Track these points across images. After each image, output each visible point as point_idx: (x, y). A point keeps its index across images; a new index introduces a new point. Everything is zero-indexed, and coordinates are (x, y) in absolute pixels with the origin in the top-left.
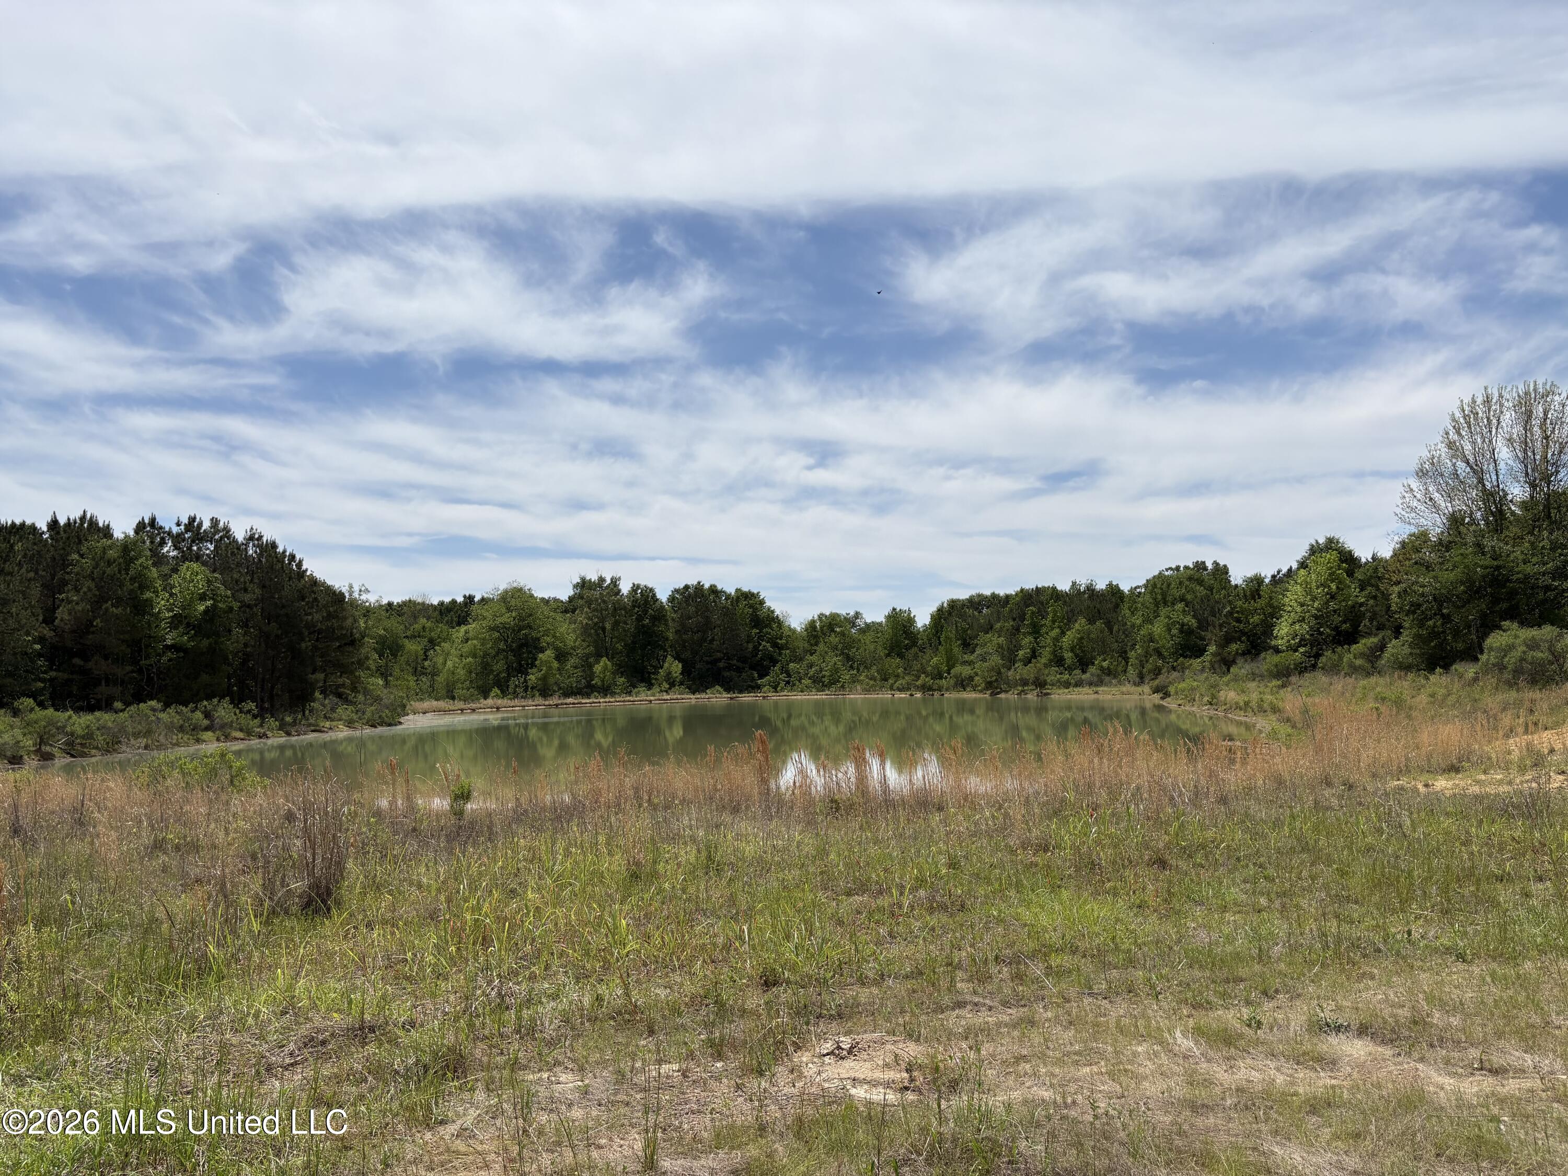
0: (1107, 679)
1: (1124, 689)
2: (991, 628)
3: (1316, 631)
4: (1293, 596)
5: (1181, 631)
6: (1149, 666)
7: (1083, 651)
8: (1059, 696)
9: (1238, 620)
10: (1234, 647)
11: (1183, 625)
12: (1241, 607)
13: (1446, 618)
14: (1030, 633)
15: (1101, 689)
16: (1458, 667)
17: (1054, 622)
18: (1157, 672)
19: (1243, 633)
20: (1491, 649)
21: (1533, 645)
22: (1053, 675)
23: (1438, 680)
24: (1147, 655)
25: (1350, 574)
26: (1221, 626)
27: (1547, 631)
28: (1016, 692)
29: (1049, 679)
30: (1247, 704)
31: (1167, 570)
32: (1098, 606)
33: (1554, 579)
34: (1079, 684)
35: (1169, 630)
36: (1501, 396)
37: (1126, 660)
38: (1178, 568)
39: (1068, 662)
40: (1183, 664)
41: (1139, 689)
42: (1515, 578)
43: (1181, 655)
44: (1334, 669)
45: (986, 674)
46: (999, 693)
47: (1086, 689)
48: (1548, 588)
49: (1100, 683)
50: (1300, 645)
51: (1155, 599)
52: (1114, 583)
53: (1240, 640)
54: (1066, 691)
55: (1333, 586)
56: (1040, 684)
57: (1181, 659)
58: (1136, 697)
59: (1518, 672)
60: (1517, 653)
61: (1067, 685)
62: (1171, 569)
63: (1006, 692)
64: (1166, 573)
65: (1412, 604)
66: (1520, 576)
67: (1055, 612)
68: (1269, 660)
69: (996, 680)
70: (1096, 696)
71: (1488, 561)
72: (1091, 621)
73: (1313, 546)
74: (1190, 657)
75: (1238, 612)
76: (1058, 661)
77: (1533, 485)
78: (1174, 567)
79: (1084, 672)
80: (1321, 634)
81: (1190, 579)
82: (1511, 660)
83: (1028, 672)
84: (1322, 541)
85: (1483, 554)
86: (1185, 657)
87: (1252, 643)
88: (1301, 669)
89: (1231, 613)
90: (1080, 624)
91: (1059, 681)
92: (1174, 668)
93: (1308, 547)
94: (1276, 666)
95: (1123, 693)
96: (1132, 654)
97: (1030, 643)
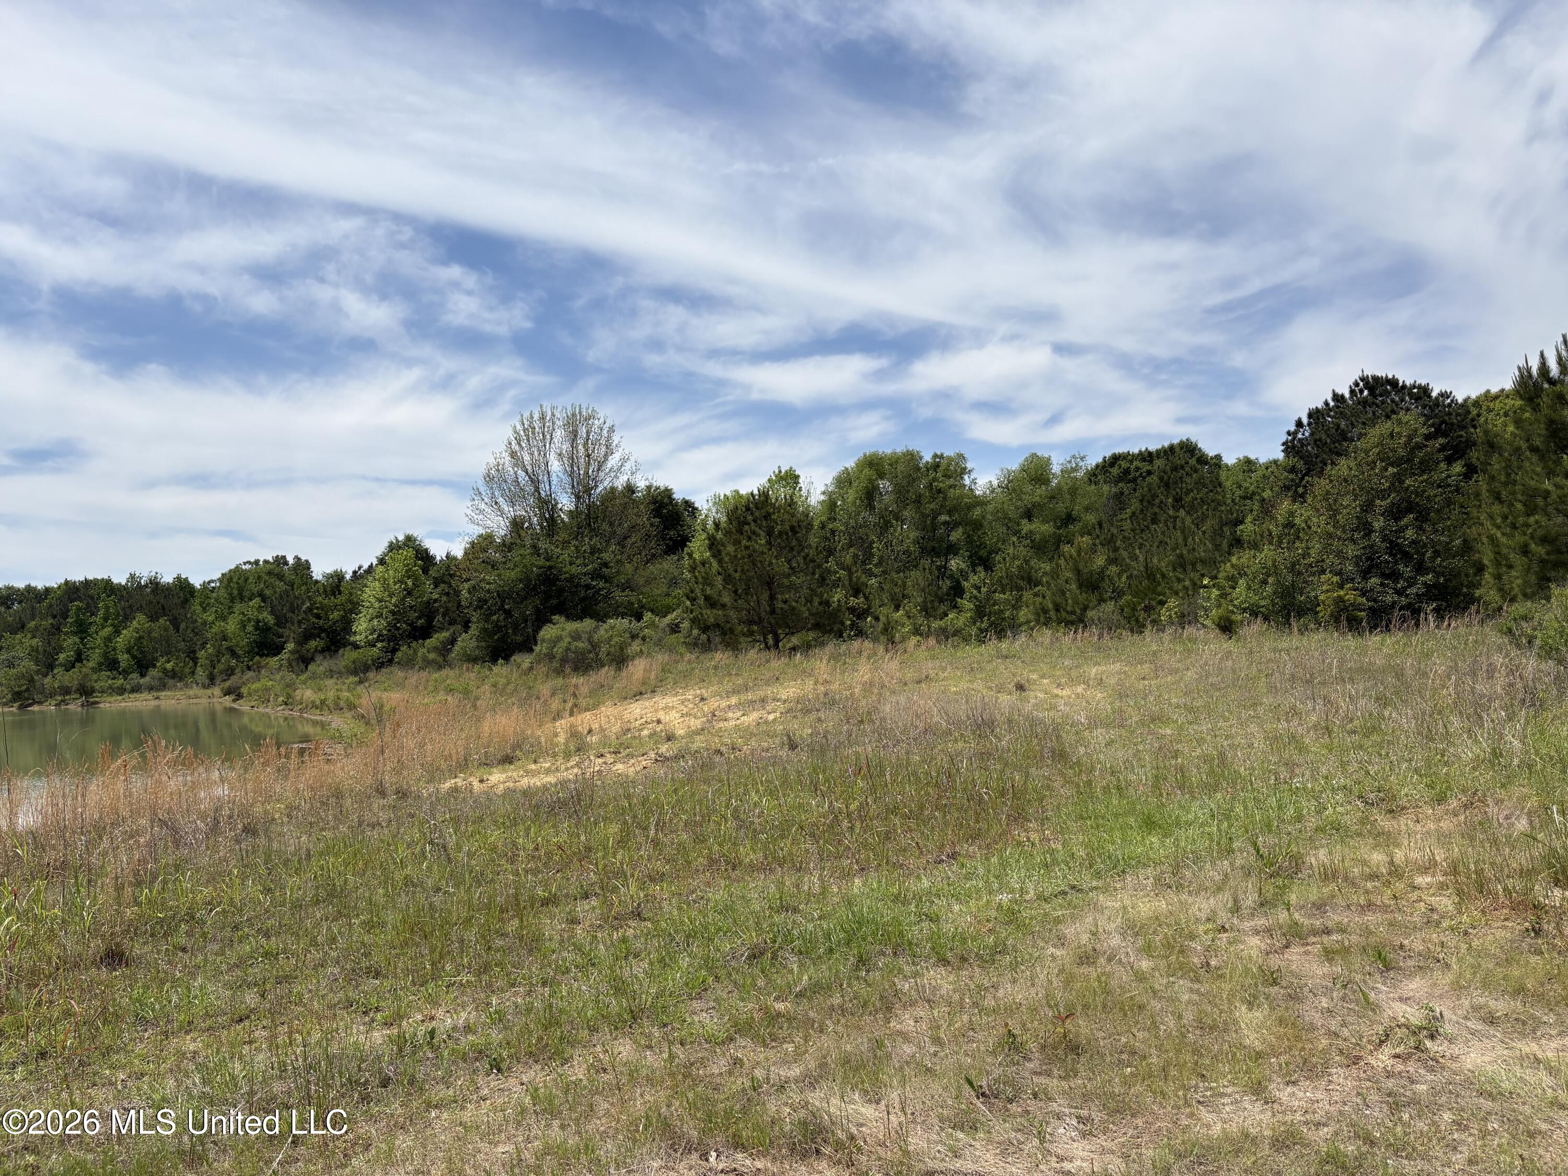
0: (171, 682)
1: (191, 693)
2: (23, 627)
3: (392, 626)
4: (371, 592)
5: (257, 628)
6: (221, 667)
7: (142, 652)
8: (110, 705)
9: (318, 617)
10: (313, 644)
11: (258, 621)
12: (321, 603)
13: (508, 613)
14: (75, 633)
15: (164, 693)
16: (517, 658)
17: (106, 619)
18: (230, 672)
19: (322, 629)
20: (543, 641)
21: (576, 636)
22: (104, 680)
23: (500, 670)
24: (219, 654)
25: (425, 571)
26: (300, 622)
27: (588, 624)
28: (54, 702)
29: (97, 686)
30: (323, 702)
31: (245, 563)
32: (162, 601)
33: (592, 579)
34: (136, 689)
35: (244, 626)
36: (553, 415)
37: (195, 660)
38: (257, 562)
39: (123, 665)
40: (259, 662)
41: (209, 692)
42: (563, 577)
43: (258, 654)
44: (409, 664)
45: (13, 683)
46: (30, 705)
47: (145, 695)
48: (588, 587)
49: (163, 687)
50: (378, 640)
51: (231, 594)
52: (183, 576)
53: (319, 637)
54: (120, 698)
55: (410, 583)
56: (85, 691)
57: (257, 658)
58: (204, 701)
59: (564, 661)
60: (564, 644)
61: (121, 691)
62: (249, 562)
63: (40, 703)
64: (244, 567)
65: (480, 600)
66: (567, 575)
67: (107, 608)
68: (348, 656)
69: (27, 690)
70: (156, 702)
71: (541, 562)
72: (153, 618)
73: (391, 543)
74: (267, 656)
75: (317, 608)
76: (111, 664)
77: (578, 497)
78: (252, 560)
79: (143, 675)
80: (398, 629)
81: (270, 573)
82: (559, 650)
83: (71, 678)
84: (401, 538)
85: (539, 555)
86: (261, 656)
87: (331, 640)
88: (379, 665)
89: (310, 609)
90: (139, 621)
91: (110, 687)
92: (249, 668)
93: (386, 544)
94: (354, 662)
95: (189, 697)
96: (201, 654)
97: (75, 643)
